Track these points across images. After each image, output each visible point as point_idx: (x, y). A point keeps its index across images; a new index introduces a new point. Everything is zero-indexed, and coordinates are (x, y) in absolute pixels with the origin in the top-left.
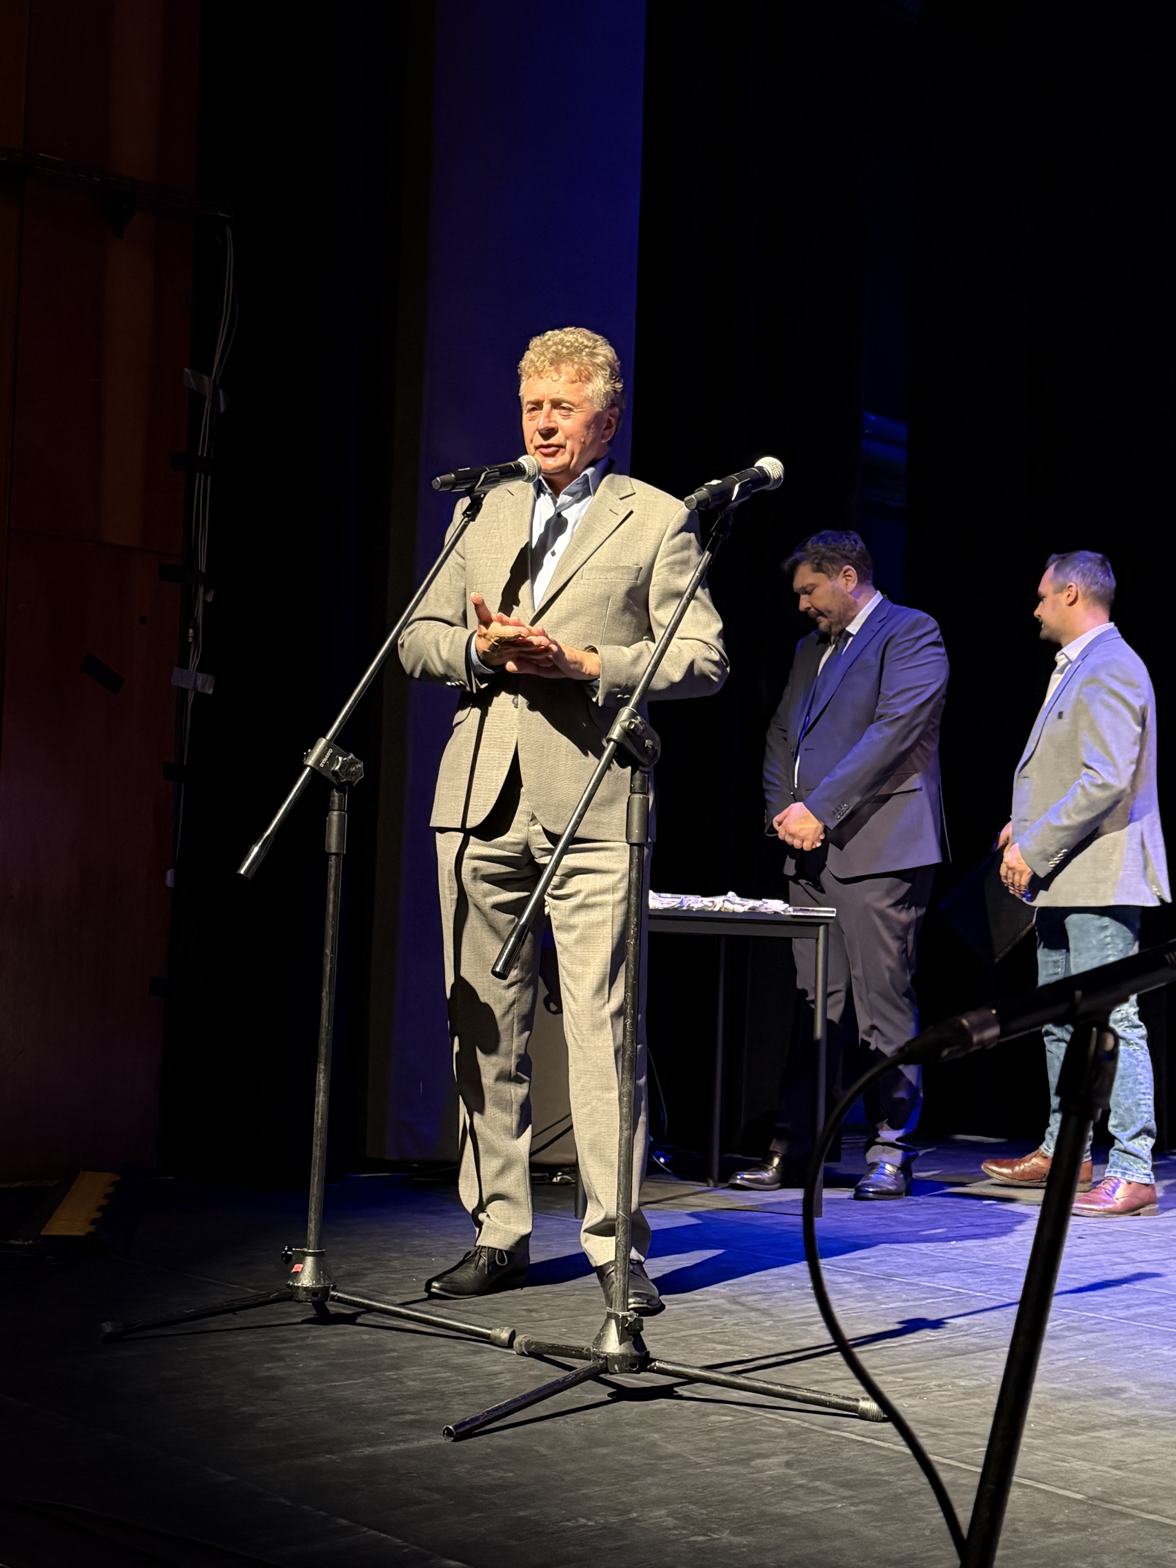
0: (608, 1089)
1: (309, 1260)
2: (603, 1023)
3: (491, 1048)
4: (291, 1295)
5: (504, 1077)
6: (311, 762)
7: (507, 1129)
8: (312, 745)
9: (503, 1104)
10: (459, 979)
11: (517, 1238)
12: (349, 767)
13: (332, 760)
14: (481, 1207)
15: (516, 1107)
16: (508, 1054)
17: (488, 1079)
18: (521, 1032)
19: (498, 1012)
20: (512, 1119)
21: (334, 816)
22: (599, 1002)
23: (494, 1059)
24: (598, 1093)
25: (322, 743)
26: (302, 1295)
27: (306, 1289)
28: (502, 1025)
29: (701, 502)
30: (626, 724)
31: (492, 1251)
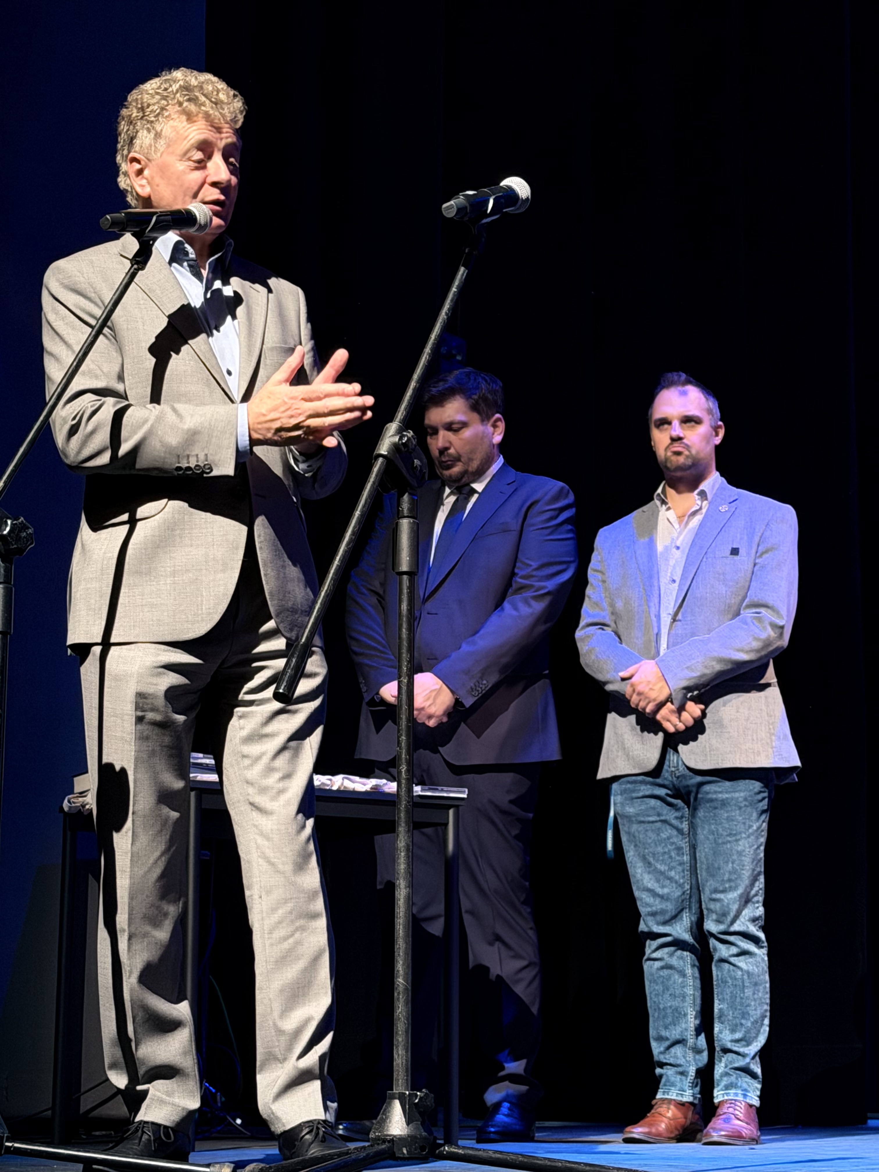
11: (182, 1113)
12: (20, 531)
29: (460, 210)
30: (396, 439)
31: (156, 1126)
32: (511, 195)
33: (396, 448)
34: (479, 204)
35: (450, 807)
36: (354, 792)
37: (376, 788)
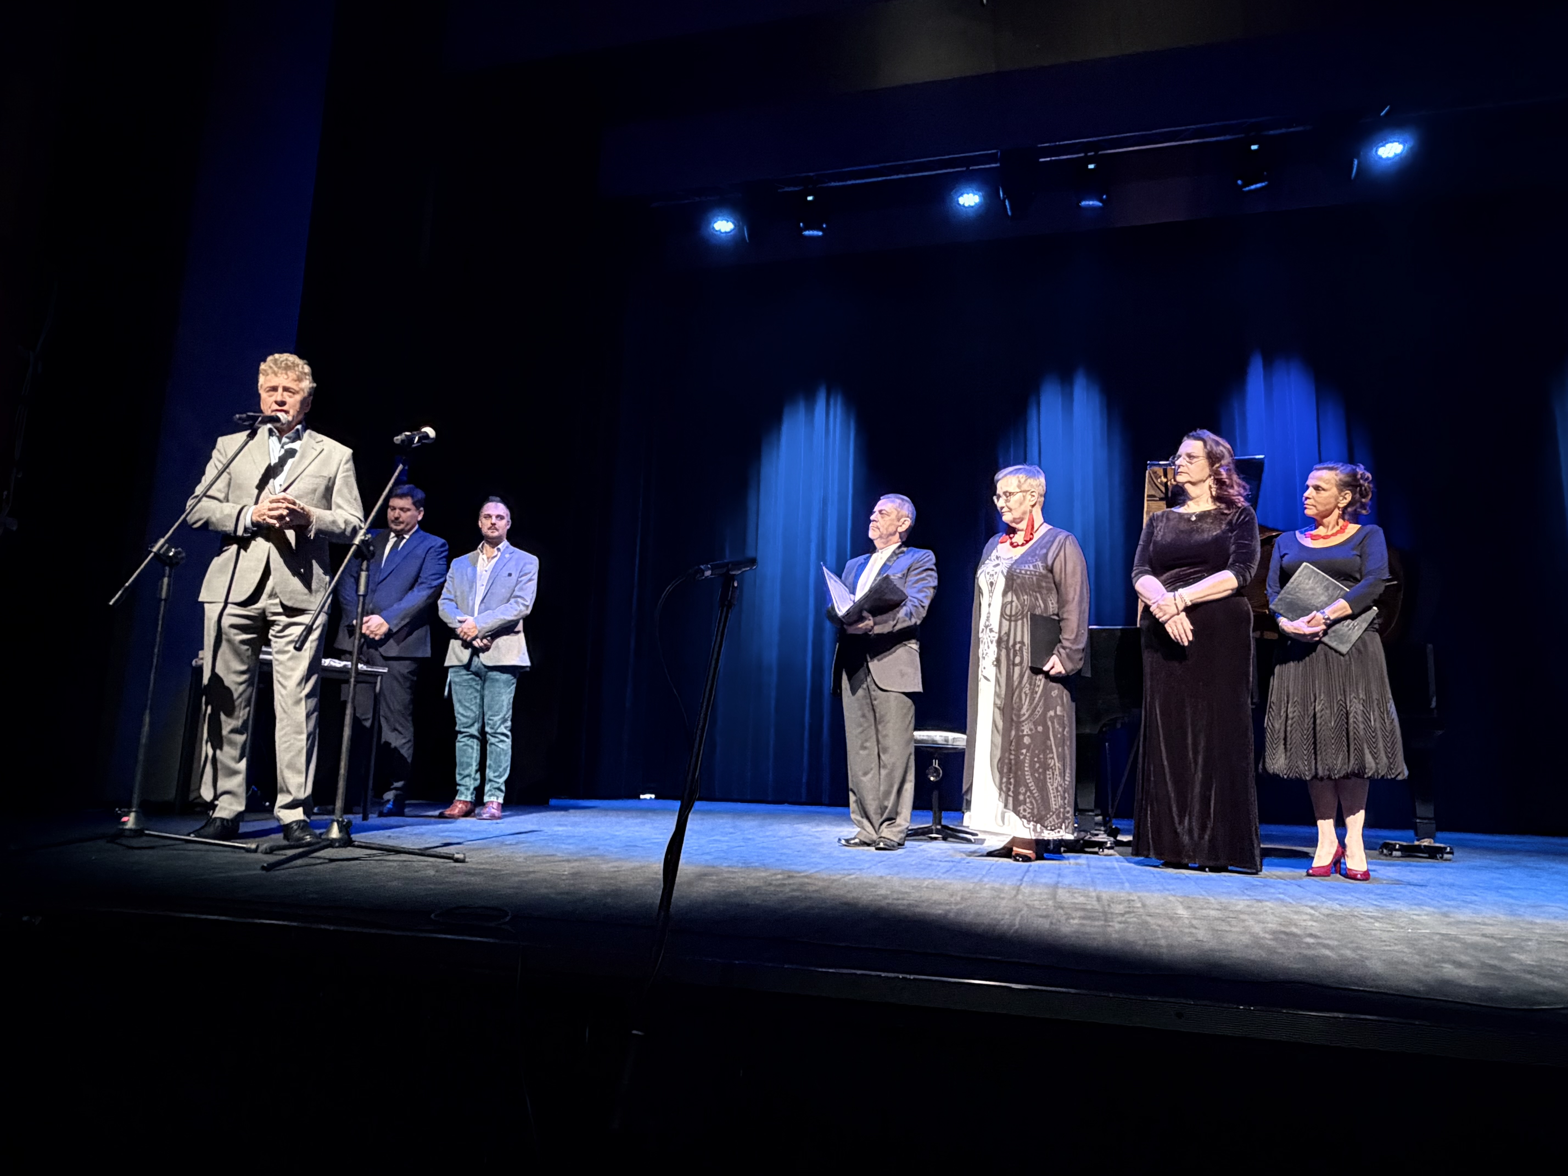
0: (301, 733)
1: (133, 815)
2: (301, 700)
3: (230, 714)
4: (123, 833)
5: (233, 731)
6: (155, 549)
7: (233, 758)
8: (156, 542)
9: (232, 743)
10: (214, 676)
11: (236, 813)
13: (169, 550)
14: (216, 797)
15: (239, 747)
16: (238, 718)
17: (225, 732)
18: (245, 707)
19: (235, 696)
20: (236, 753)
21: (166, 580)
22: (299, 689)
23: (229, 720)
24: (294, 736)
25: (162, 541)
26: (127, 833)
27: (130, 830)
28: (237, 703)
29: (403, 441)
30: (363, 538)
31: (222, 819)
32: (426, 436)
33: (363, 541)
34: (410, 439)
35: (378, 676)
36: (335, 667)
37: (345, 666)
